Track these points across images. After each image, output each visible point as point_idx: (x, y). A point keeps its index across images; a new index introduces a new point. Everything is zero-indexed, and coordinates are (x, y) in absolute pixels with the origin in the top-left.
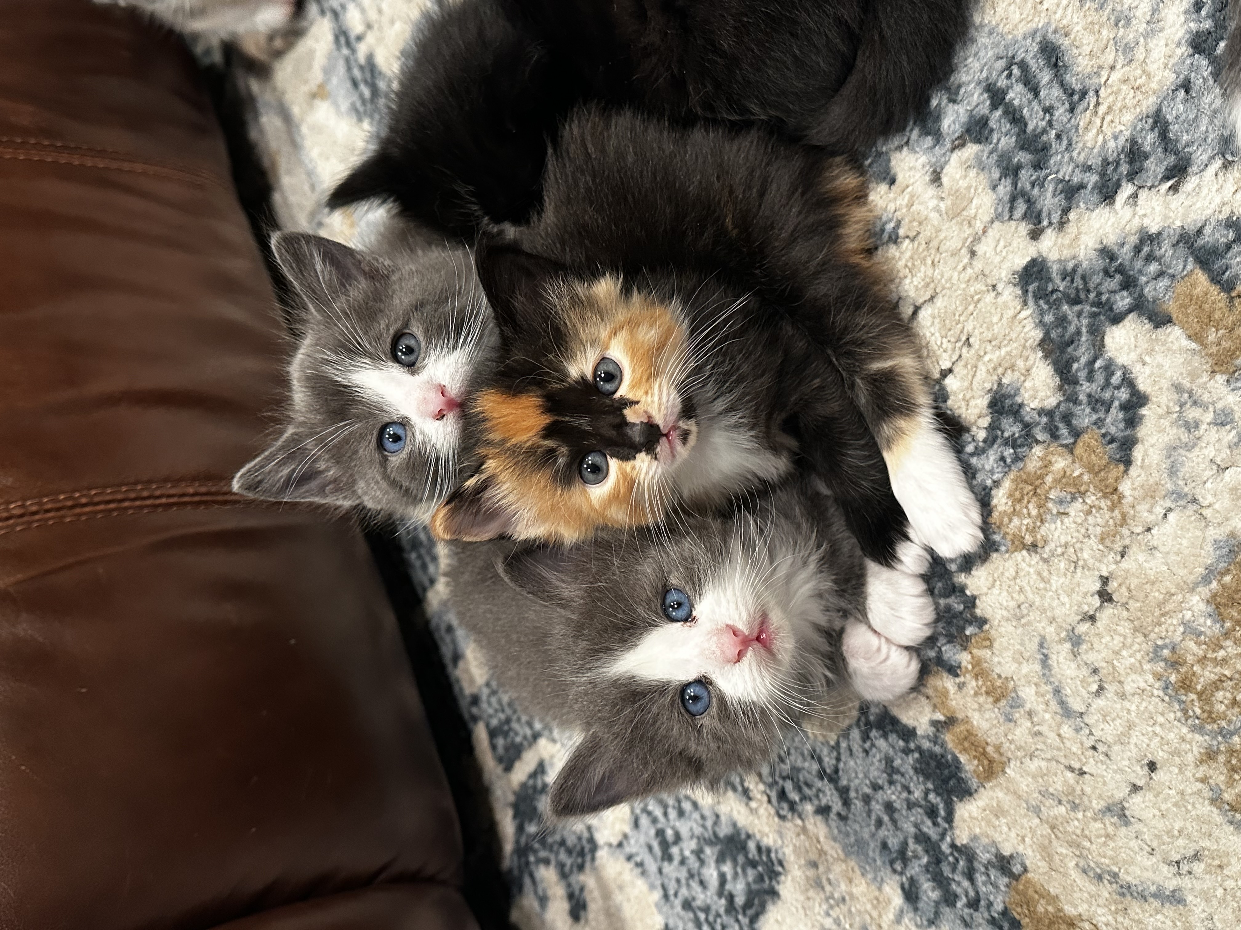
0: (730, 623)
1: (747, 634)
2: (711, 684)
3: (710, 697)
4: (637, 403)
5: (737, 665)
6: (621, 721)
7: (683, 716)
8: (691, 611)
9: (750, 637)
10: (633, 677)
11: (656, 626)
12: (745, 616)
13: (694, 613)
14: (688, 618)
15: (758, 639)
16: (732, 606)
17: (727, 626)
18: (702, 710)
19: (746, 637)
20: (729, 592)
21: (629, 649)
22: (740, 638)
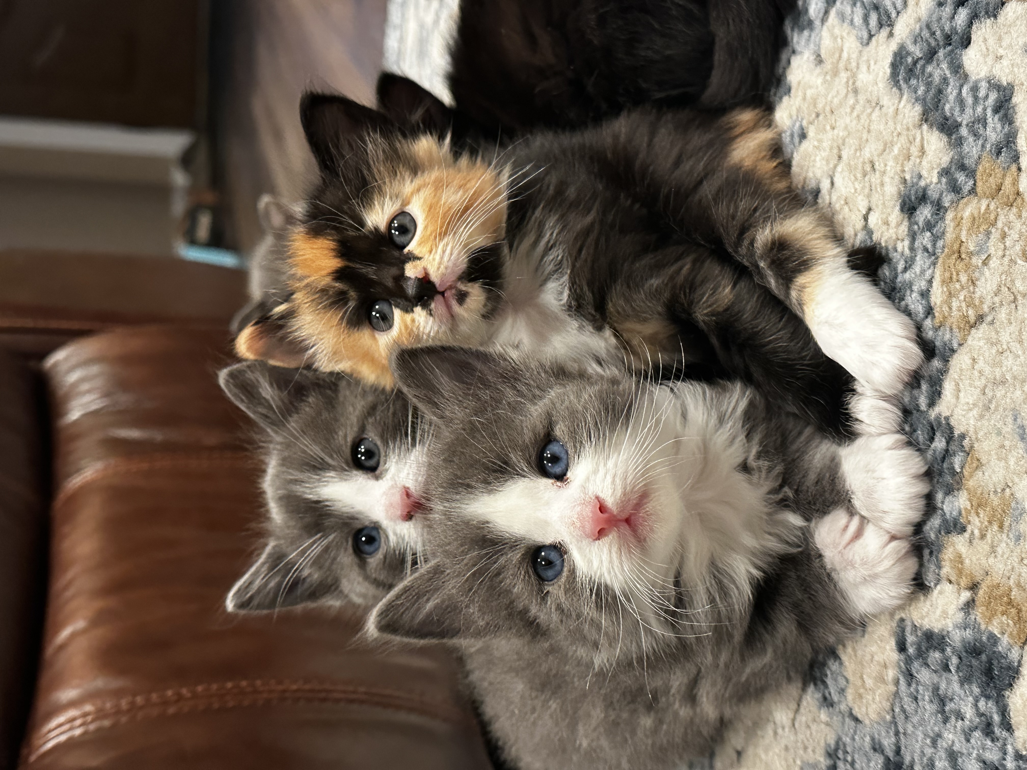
0: (602, 496)
1: (615, 513)
2: (566, 553)
3: (563, 566)
4: (419, 259)
5: (597, 542)
6: (465, 561)
7: (529, 577)
8: (567, 470)
9: (619, 517)
10: (488, 522)
11: (524, 476)
12: (619, 492)
13: (569, 474)
14: (561, 477)
15: (628, 521)
16: (609, 479)
17: (597, 498)
18: (552, 577)
19: (614, 516)
20: (611, 463)
21: (490, 492)
22: (605, 515)
